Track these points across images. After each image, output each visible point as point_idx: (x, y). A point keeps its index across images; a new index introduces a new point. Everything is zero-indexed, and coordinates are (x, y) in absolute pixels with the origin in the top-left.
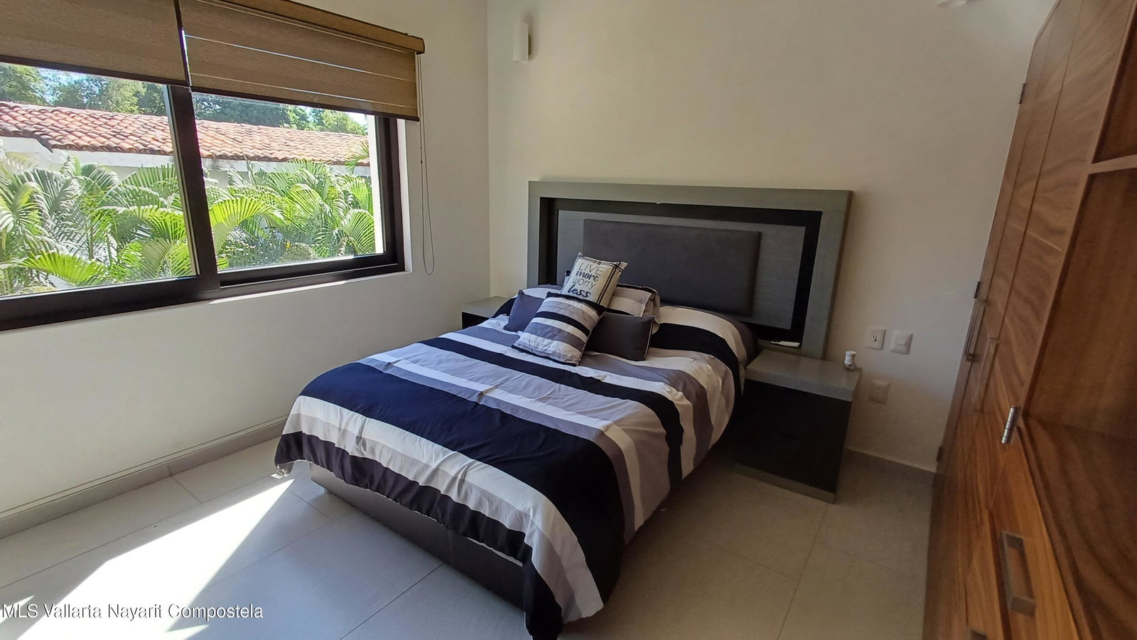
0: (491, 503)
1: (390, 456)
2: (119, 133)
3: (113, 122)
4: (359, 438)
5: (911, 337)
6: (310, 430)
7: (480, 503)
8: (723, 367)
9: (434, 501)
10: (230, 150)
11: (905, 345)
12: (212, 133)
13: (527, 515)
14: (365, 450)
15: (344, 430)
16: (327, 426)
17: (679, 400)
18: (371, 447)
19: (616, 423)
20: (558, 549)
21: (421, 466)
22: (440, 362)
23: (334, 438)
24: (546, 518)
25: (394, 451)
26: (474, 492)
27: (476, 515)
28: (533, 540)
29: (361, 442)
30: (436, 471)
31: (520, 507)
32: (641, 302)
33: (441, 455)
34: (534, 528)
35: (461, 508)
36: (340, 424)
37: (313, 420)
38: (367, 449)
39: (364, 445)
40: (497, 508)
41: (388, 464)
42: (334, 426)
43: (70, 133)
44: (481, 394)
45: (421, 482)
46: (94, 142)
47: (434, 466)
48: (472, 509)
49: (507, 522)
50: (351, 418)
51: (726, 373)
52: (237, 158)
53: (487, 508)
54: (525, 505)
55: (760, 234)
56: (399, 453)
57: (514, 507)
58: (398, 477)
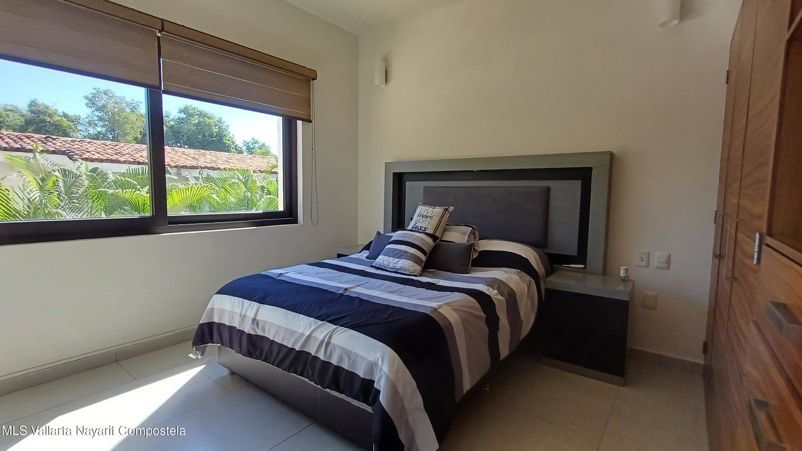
0: (349, 358)
1: (276, 330)
2: (119, 153)
3: (117, 147)
4: (254, 320)
5: (669, 256)
6: (220, 318)
7: (341, 359)
8: (528, 278)
9: (307, 363)
10: (190, 163)
11: (666, 262)
12: (180, 154)
13: (376, 364)
14: (258, 328)
15: (244, 315)
16: (232, 314)
17: (494, 295)
18: (263, 326)
19: (446, 304)
20: (400, 390)
21: (298, 334)
22: (318, 273)
23: (236, 324)
24: (391, 366)
25: (279, 326)
26: (336, 351)
27: (338, 369)
28: (381, 385)
29: (256, 322)
30: (309, 337)
31: (371, 359)
32: (464, 234)
33: (313, 325)
34: (382, 373)
35: (327, 364)
36: (242, 311)
37: (222, 311)
38: (260, 327)
39: (258, 325)
40: (354, 362)
41: (274, 337)
42: (237, 313)
43: (89, 152)
44: (346, 289)
45: (297, 348)
46: (102, 157)
47: (307, 334)
48: (335, 364)
49: (361, 372)
50: (249, 306)
51: (530, 282)
52: (193, 167)
53: (347, 362)
54: (375, 357)
55: (548, 189)
56: (282, 327)
57: (366, 359)
58: (281, 346)
